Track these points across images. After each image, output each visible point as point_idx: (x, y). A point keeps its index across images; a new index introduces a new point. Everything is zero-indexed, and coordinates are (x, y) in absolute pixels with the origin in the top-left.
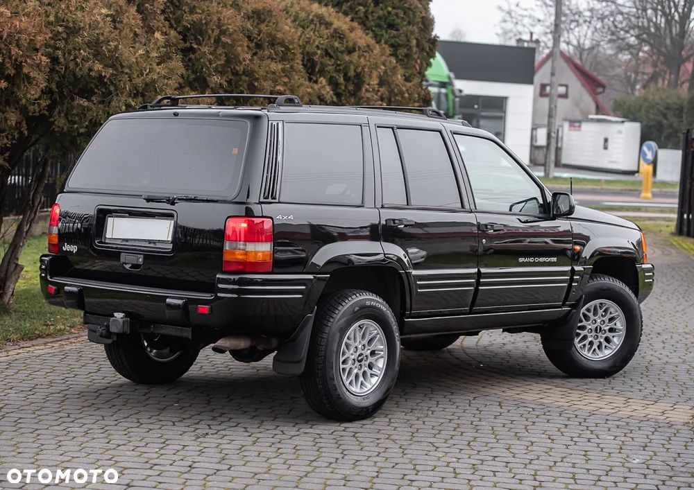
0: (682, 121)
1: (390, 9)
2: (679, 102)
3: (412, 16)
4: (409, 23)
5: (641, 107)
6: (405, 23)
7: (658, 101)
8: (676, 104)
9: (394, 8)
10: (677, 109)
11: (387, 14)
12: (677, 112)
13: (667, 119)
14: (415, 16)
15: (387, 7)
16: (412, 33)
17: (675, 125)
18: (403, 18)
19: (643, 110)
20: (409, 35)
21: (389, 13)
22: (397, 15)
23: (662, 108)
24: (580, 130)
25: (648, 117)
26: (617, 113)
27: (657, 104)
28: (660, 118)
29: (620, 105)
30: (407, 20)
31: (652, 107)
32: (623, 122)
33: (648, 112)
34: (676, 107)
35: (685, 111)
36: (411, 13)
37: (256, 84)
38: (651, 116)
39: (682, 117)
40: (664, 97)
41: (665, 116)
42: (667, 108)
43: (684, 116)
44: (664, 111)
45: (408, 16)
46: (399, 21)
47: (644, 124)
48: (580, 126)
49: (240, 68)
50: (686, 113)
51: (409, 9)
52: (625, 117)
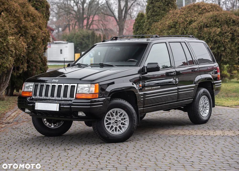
0: (90, 41)
1: (35, 2)
2: (87, 34)
3: (43, 5)
4: (42, 7)
5: (73, 37)
6: (41, 7)
7: (80, 34)
8: (87, 35)
9: (36, 2)
10: (87, 37)
11: (34, 4)
12: (87, 38)
13: (84, 41)
14: (44, 4)
15: (33, 1)
16: (44, 11)
17: (87, 43)
18: (40, 5)
19: (74, 38)
20: (43, 11)
21: (35, 4)
22: (38, 4)
23: (82, 37)
24: (50, 47)
25: (77, 41)
26: (64, 40)
27: (80, 35)
28: (81, 40)
29: (65, 37)
30: (42, 6)
31: (78, 36)
32: (67, 43)
33: (76, 39)
34: (87, 36)
35: (91, 37)
36: (43, 3)
37: (28, 31)
38: (78, 40)
39: (89, 40)
40: (82, 32)
41: (83, 39)
42: (83, 37)
43: (90, 39)
44: (83, 38)
45: (42, 5)
46: (39, 7)
47: (75, 43)
48: (50, 46)
49: (21, 26)
50: (91, 38)
51: (42, 2)
52: (67, 41)
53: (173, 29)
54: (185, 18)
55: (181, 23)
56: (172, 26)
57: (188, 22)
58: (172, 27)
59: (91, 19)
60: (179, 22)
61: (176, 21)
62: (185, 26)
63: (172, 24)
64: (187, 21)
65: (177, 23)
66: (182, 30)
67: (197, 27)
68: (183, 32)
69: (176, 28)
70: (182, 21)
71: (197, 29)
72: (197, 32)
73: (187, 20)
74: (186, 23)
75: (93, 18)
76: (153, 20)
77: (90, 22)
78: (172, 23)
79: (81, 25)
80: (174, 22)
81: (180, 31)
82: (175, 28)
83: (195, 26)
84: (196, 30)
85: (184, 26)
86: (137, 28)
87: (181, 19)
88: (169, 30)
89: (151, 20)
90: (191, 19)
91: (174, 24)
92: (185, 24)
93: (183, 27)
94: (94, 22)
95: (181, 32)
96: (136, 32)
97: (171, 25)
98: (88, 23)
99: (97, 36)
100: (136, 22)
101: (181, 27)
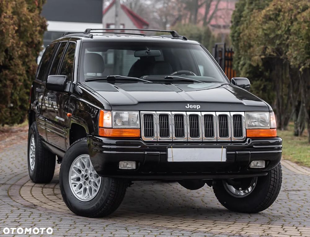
2: (199, 33)
40: (188, 29)
43: (203, 42)
53: (272, 22)
54: (296, 2)
55: (286, 10)
56: (272, 16)
57: (299, 10)
58: (270, 19)
59: (213, 7)
60: (283, 10)
61: (279, 7)
62: (293, 18)
63: (271, 13)
64: (298, 8)
65: (280, 11)
66: (287, 25)
67: (307, 19)
68: (288, 28)
69: (278, 21)
70: (290, 7)
71: (308, 23)
72: (307, 28)
73: (299, 6)
74: (295, 12)
75: (217, 6)
76: (259, 6)
77: (211, 12)
78: (272, 11)
79: (193, 17)
80: (276, 9)
81: (283, 26)
82: (276, 20)
83: (304, 18)
84: (306, 25)
85: (291, 18)
86: (236, 21)
87: (289, 4)
88: (265, 23)
89: (255, 5)
90: (306, 5)
91: (276, 13)
92: (293, 14)
93: (289, 18)
94: (219, 13)
95: (285, 28)
96: (235, 28)
97: (270, 15)
98: (207, 13)
99: (214, 37)
100: (237, 9)
101: (286, 18)
